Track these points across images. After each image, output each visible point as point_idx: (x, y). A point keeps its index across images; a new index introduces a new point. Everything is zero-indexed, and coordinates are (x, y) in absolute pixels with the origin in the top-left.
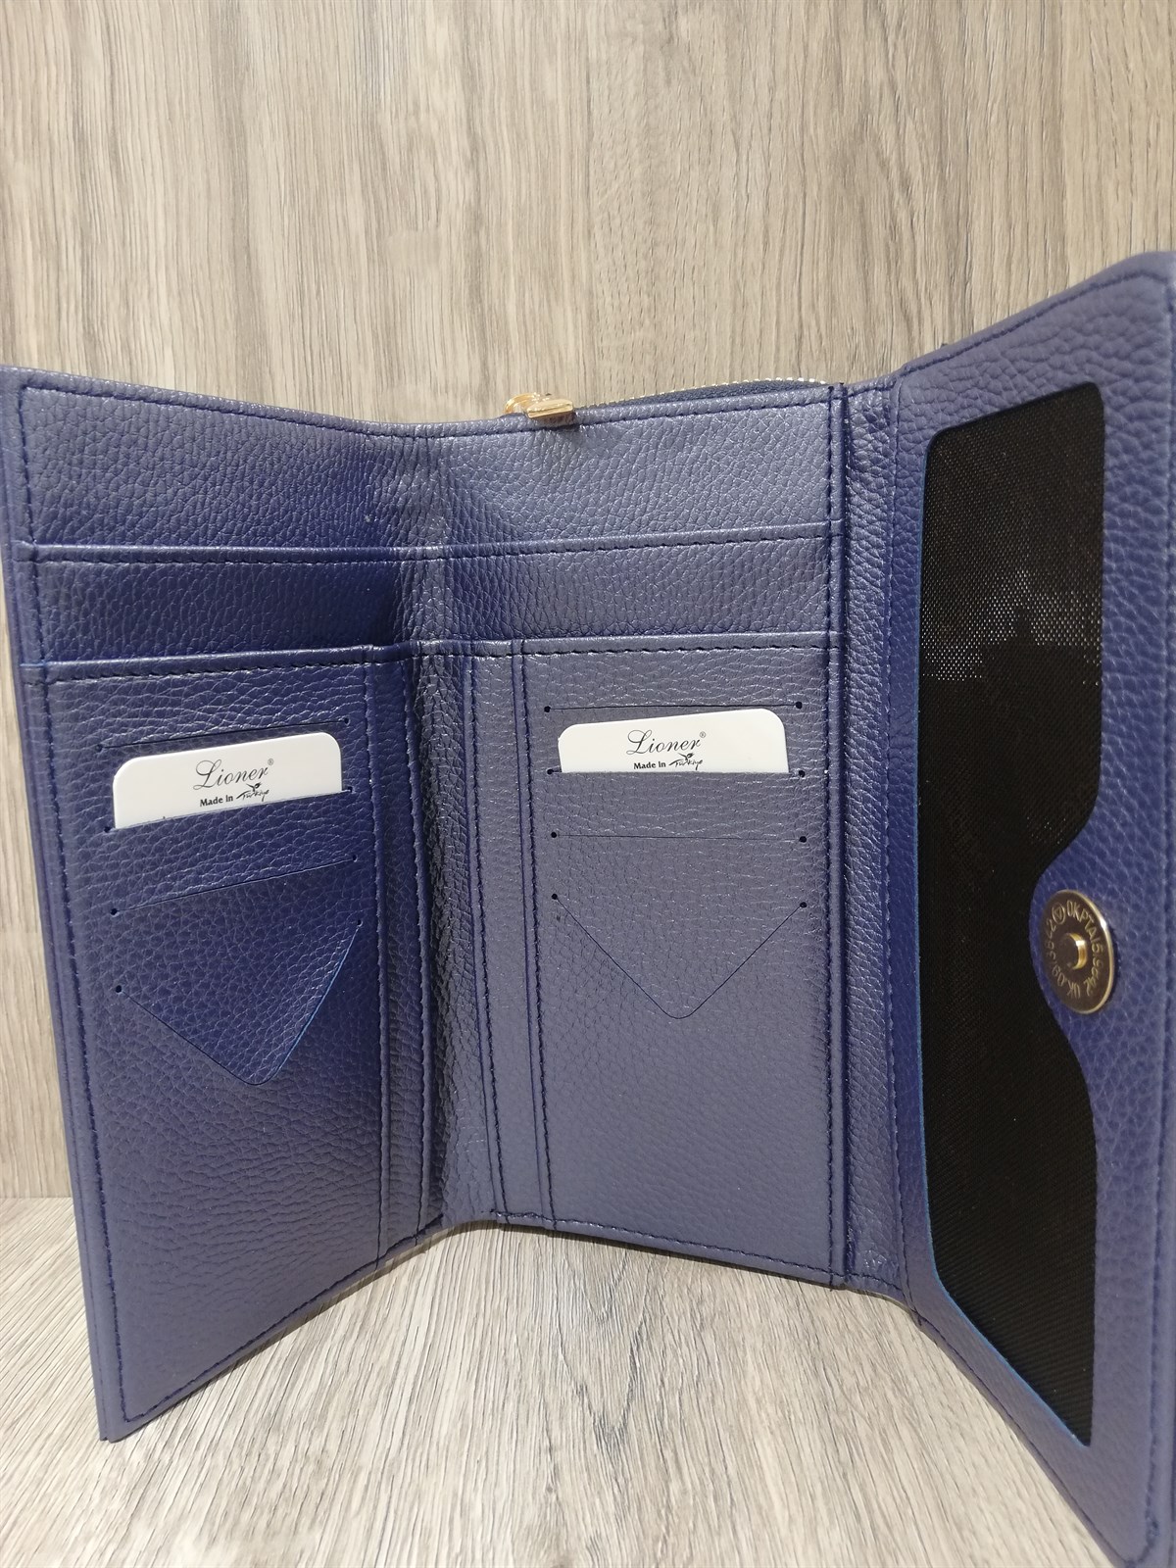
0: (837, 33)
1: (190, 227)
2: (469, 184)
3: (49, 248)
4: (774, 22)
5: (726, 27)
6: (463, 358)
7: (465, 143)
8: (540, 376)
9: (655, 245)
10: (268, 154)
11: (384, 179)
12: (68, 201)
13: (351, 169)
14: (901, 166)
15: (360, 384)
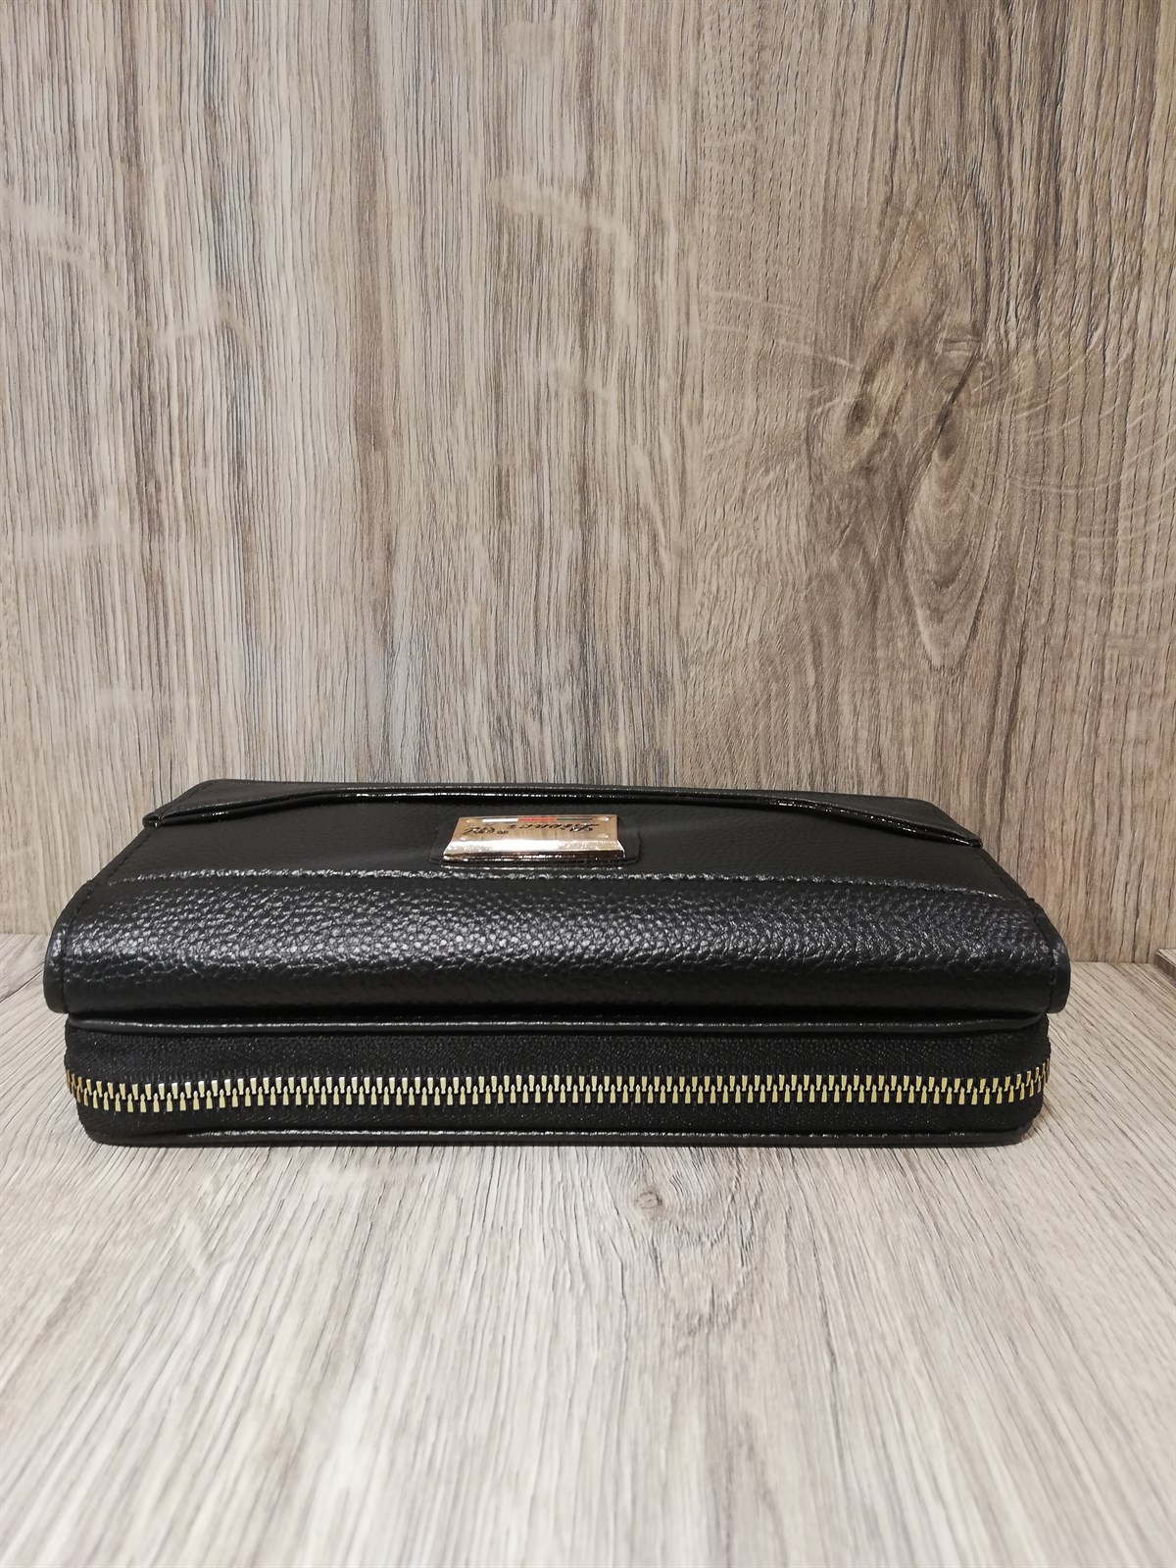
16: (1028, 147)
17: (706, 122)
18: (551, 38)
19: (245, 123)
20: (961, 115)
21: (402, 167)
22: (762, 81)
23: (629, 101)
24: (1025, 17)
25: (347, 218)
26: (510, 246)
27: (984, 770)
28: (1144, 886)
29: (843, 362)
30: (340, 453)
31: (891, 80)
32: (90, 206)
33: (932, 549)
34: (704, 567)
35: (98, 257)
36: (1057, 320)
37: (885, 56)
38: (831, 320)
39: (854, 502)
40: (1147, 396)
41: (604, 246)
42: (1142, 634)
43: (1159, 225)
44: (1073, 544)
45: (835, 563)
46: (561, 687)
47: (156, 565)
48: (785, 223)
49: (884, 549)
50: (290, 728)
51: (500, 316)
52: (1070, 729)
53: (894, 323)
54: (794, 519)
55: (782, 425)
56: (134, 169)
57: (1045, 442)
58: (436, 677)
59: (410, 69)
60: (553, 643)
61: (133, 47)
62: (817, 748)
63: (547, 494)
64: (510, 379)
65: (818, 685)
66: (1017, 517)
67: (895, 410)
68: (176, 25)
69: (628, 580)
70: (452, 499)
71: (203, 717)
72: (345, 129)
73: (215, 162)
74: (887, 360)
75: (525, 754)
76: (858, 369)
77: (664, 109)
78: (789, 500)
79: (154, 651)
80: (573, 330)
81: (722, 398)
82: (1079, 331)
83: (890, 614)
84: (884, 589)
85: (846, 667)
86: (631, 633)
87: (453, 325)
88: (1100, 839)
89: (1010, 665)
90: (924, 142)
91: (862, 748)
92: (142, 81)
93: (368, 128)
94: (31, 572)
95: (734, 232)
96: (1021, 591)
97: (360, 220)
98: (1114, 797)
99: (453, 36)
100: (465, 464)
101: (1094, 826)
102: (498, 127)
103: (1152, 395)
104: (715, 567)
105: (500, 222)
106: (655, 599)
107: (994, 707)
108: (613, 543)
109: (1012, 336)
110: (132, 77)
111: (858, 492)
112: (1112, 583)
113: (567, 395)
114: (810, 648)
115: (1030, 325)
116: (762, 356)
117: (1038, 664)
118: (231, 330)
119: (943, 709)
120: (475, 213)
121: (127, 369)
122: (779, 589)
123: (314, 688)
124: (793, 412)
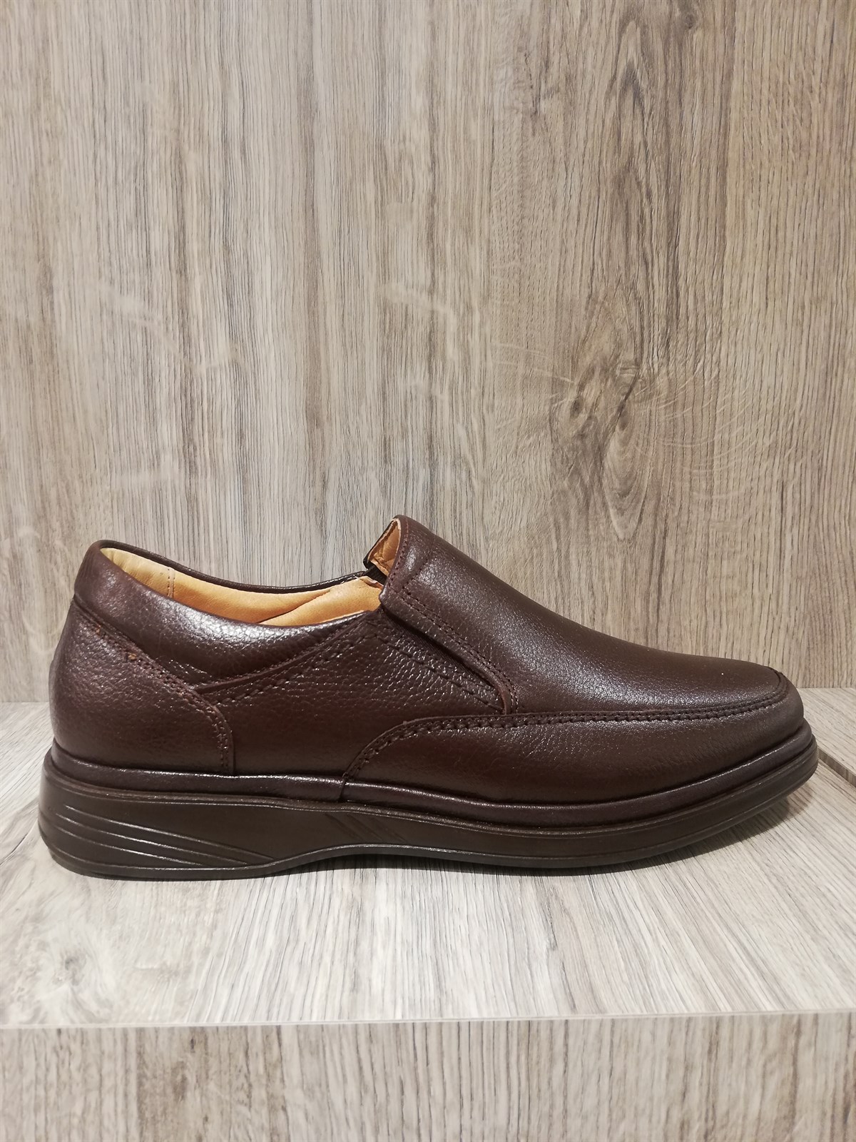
16: (662, 268)
17: (494, 255)
18: (412, 211)
19: (246, 254)
20: (627, 253)
21: (332, 278)
22: (523, 235)
23: (453, 244)
24: (659, 203)
25: (302, 305)
26: (391, 320)
27: (648, 594)
29: (568, 380)
30: (297, 429)
31: (590, 235)
32: (158, 296)
33: (617, 477)
34: (496, 488)
35: (162, 324)
36: (679, 358)
37: (587, 225)
38: (561, 358)
39: (575, 453)
40: (727, 396)
41: (441, 320)
42: (728, 520)
43: (730, 308)
44: (690, 473)
45: (566, 485)
47: (193, 492)
48: (536, 308)
49: (592, 477)
51: (385, 357)
52: (692, 572)
53: (594, 359)
54: (544, 462)
55: (536, 413)
56: (183, 277)
57: (674, 422)
58: (350, 550)
59: (336, 228)
61: (183, 212)
62: (559, 583)
63: (411, 450)
64: (391, 390)
65: (559, 550)
66: (661, 460)
67: (595, 405)
68: (208, 201)
69: (456, 495)
70: (359, 454)
72: (301, 259)
73: (228, 274)
74: (591, 378)
76: (576, 384)
77: (472, 249)
78: (541, 452)
79: (191, 539)
80: (425, 364)
81: (504, 398)
82: (690, 362)
83: (595, 512)
84: (592, 498)
85: (573, 540)
87: (360, 362)
88: (710, 629)
89: (660, 537)
90: (608, 266)
91: (583, 583)
92: (188, 231)
93: (313, 257)
94: (121, 496)
95: (509, 313)
96: (664, 499)
97: (309, 305)
98: (717, 607)
99: (359, 210)
100: (366, 436)
101: (707, 623)
102: (384, 257)
103: (729, 396)
104: (502, 488)
105: (385, 307)
106: (470, 505)
107: (652, 559)
108: (447, 476)
109: (656, 366)
110: (183, 228)
111: (577, 447)
112: (711, 494)
113: (422, 398)
114: (553, 531)
115: (665, 361)
116: (525, 377)
117: (674, 538)
118: (237, 364)
119: (625, 562)
120: (372, 302)
121: (178, 385)
122: (537, 499)
123: (282, 557)
124: (542, 406)
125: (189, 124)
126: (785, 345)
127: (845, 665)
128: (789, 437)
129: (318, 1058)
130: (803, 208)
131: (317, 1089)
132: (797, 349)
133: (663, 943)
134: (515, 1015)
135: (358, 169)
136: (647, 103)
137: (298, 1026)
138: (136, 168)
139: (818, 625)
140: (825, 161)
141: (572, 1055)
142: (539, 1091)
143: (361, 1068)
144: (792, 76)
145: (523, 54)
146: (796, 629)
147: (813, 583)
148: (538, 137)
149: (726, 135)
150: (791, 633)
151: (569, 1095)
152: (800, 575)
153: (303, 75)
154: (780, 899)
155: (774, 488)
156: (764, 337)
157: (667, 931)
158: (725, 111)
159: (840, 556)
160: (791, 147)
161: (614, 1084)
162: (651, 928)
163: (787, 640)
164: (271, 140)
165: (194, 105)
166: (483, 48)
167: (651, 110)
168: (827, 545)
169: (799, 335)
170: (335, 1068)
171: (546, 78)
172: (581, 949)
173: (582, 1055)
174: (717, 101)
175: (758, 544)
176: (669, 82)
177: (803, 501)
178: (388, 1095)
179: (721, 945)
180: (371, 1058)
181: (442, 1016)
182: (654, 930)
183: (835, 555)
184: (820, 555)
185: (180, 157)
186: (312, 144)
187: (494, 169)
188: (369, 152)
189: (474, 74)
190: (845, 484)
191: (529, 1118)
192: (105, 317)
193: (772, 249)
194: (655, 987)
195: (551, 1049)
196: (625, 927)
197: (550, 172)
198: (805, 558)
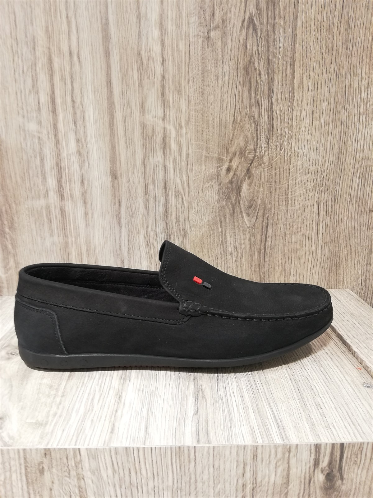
0: (246, 38)
1: (97, 75)
2: (162, 69)
3: (63, 79)
4: (232, 34)
5: (222, 35)
6: (159, 110)
7: (161, 60)
8: (177, 115)
9: (204, 85)
10: (115, 59)
11: (142, 67)
12: (68, 68)
13: (135, 64)
14: (259, 70)
15: (136, 115)
16: (266, 107)
17: (191, 102)
18: (154, 83)
19: (81, 104)
20: (250, 101)
21: (120, 114)
22: (204, 93)
23: (173, 98)
24: (264, 78)
25: (107, 126)
26: (146, 132)
27: (260, 250)
28: (297, 275)
29: (224, 158)
30: (107, 181)
31: (234, 93)
32: (44, 123)
33: (247, 200)
34: (194, 205)
35: (47, 135)
37: (232, 87)
38: (222, 148)
39: (228, 190)
40: (294, 164)
41: (168, 132)
42: (295, 218)
43: (296, 125)
44: (278, 198)
45: (224, 204)
46: (162, 233)
47: (63, 208)
48: (210, 126)
49: (236, 200)
50: (97, 244)
51: (145, 148)
52: (279, 240)
53: (236, 149)
54: (215, 194)
55: (211, 172)
56: (55, 114)
57: (271, 175)
58: (132, 232)
59: (121, 91)
60: (159, 224)
61: (53, 85)
63: (157, 189)
64: (147, 162)
65: (222, 231)
66: (266, 192)
67: (237, 169)
69: (177, 208)
70: (134, 191)
71: (76, 243)
72: (106, 105)
73: (75, 113)
74: (235, 157)
75: (154, 249)
76: (228, 159)
77: (181, 100)
78: (213, 189)
79: (63, 228)
80: (162, 151)
81: (197, 166)
82: (278, 149)
83: (237, 215)
84: (236, 209)
85: (228, 227)
86: (178, 221)
88: (287, 265)
89: (265, 226)
90: (242, 107)
91: (232, 246)
92: (56, 93)
93: (111, 104)
94: (33, 210)
96: (267, 209)
97: (110, 126)
98: (290, 255)
99: (131, 83)
100: (137, 183)
101: (285, 262)
102: (142, 104)
103: (295, 164)
104: (197, 205)
105: (144, 126)
106: (183, 213)
107: (262, 235)
108: (173, 200)
109: (263, 151)
110: (53, 92)
111: (229, 187)
112: (288, 207)
113: (161, 166)
114: (219, 223)
115: (267, 149)
116: (206, 157)
117: (271, 227)
118: (80, 152)
119: (250, 236)
120: (138, 124)
121: (55, 161)
122: (212, 210)
123: (103, 235)
124: (213, 170)
125: (54, 45)
126: (321, 141)
127: (345, 279)
128: (322, 182)
129: (96, 460)
130: (329, 79)
131: (96, 472)
132: (326, 143)
133: (241, 411)
134: (174, 444)
135: (130, 65)
136: (259, 32)
137: (87, 448)
138: (32, 66)
139: (334, 262)
140: (339, 58)
141: (198, 460)
142: (185, 473)
143: (113, 464)
144: (325, 18)
145: (202, 10)
146: (324, 264)
147: (332, 245)
148: (210, 49)
149: (294, 46)
150: (322, 266)
151: (197, 475)
152: (326, 241)
153: (104, 22)
154: (294, 391)
155: (315, 204)
156: (311, 138)
157: (244, 406)
158: (294, 35)
159: (344, 233)
160: (324, 51)
161: (215, 470)
162: (238, 405)
163: (320, 269)
164: (90, 52)
165: (56, 37)
166: (184, 8)
167: (261, 35)
168: (338, 228)
169: (327, 136)
170: (103, 464)
171: (213, 21)
172: (207, 414)
173: (202, 460)
174: (291, 30)
175: (308, 228)
176: (269, 22)
177: (328, 208)
178: (124, 474)
179: (265, 412)
180: (117, 460)
181: (145, 444)
182: (239, 405)
183: (342, 233)
184: (335, 233)
185: (51, 61)
186: (109, 54)
187: (190, 64)
188: (134, 57)
189: (181, 20)
190: (346, 202)
191: (181, 483)
192: (22, 132)
193: (315, 98)
194: (233, 433)
195: (189, 457)
196: (227, 404)
197: (215, 64)
198: (328, 234)
